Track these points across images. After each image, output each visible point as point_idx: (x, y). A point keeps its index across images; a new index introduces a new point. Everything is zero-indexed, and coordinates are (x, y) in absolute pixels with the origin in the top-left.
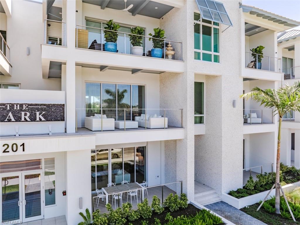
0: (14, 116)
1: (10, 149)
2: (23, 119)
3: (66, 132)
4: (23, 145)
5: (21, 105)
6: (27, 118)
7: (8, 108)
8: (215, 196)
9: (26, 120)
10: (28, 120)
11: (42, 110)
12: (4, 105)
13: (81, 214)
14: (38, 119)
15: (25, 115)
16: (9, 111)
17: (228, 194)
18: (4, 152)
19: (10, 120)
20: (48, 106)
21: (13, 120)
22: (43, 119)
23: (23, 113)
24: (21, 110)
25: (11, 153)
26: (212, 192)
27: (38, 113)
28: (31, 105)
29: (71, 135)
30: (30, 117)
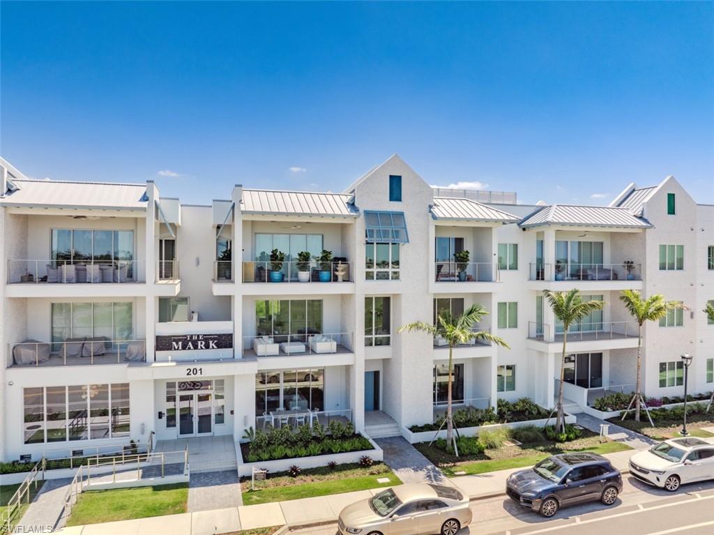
0: (193, 345)
1: (191, 372)
2: (199, 347)
3: (234, 357)
4: (201, 369)
5: (198, 336)
6: (202, 346)
7: (189, 339)
8: (395, 430)
9: (202, 348)
10: (203, 347)
11: (214, 339)
12: (185, 336)
13: (246, 431)
14: (211, 347)
15: (201, 343)
16: (189, 341)
17: (409, 429)
18: (188, 374)
19: (189, 349)
20: (219, 335)
21: (192, 348)
22: (215, 347)
23: (199, 342)
24: (198, 340)
25: (192, 375)
26: (392, 425)
27: (211, 342)
28: (206, 335)
29: (239, 361)
30: (205, 346)
